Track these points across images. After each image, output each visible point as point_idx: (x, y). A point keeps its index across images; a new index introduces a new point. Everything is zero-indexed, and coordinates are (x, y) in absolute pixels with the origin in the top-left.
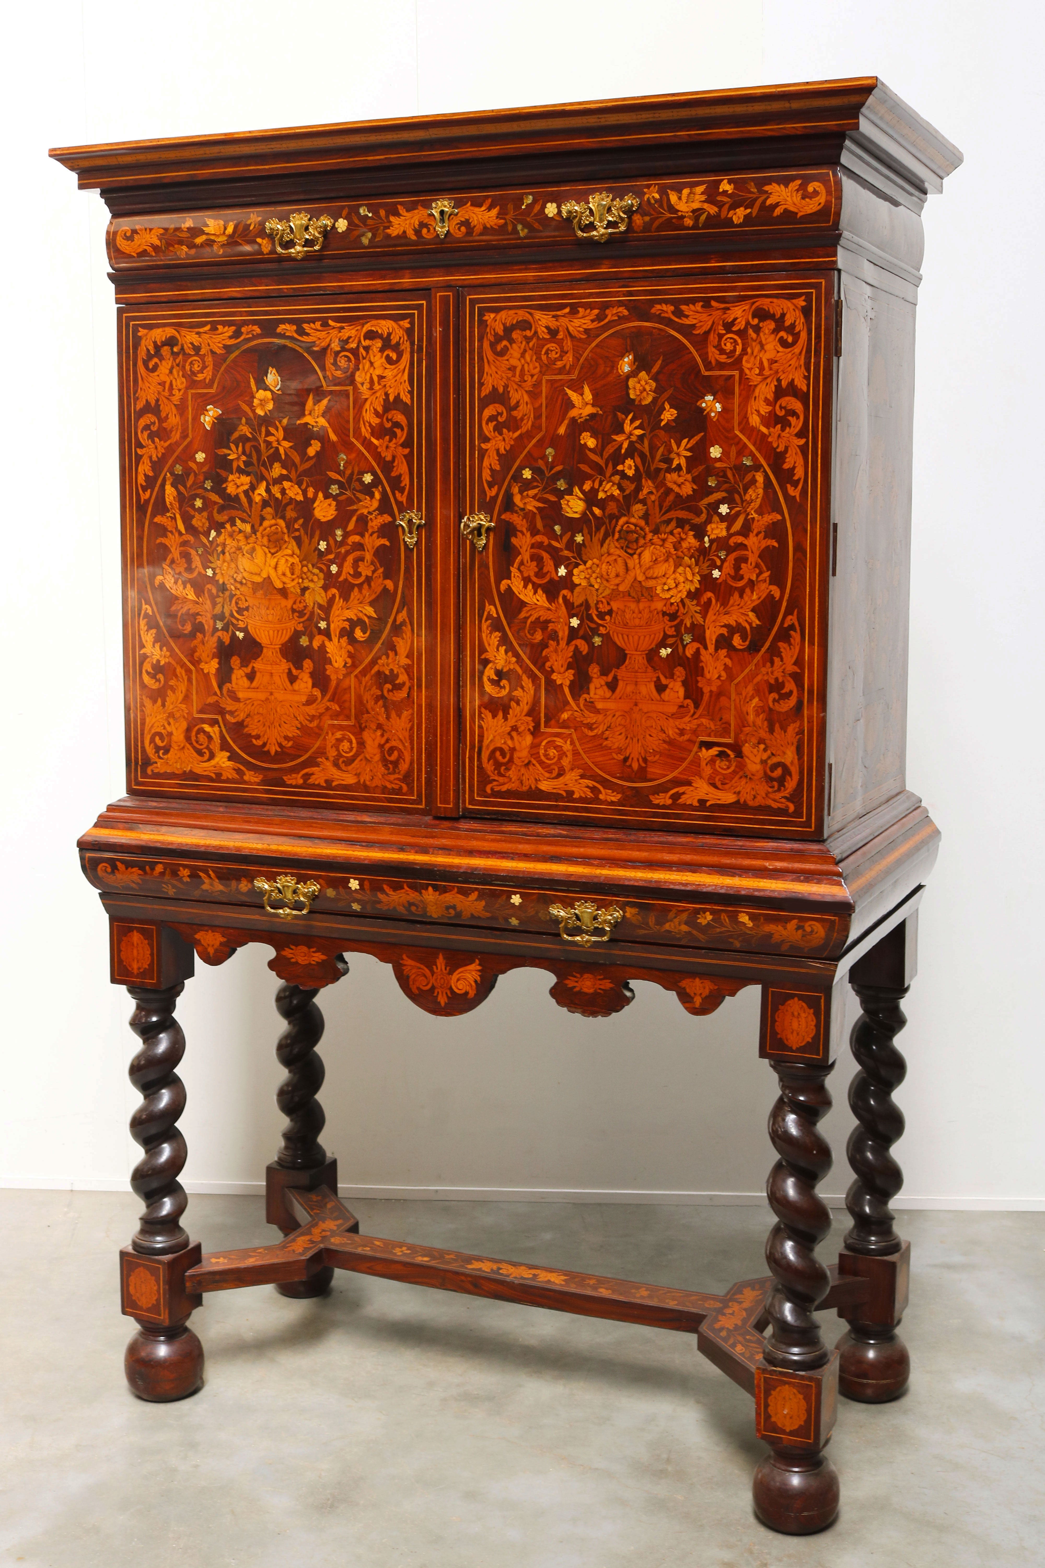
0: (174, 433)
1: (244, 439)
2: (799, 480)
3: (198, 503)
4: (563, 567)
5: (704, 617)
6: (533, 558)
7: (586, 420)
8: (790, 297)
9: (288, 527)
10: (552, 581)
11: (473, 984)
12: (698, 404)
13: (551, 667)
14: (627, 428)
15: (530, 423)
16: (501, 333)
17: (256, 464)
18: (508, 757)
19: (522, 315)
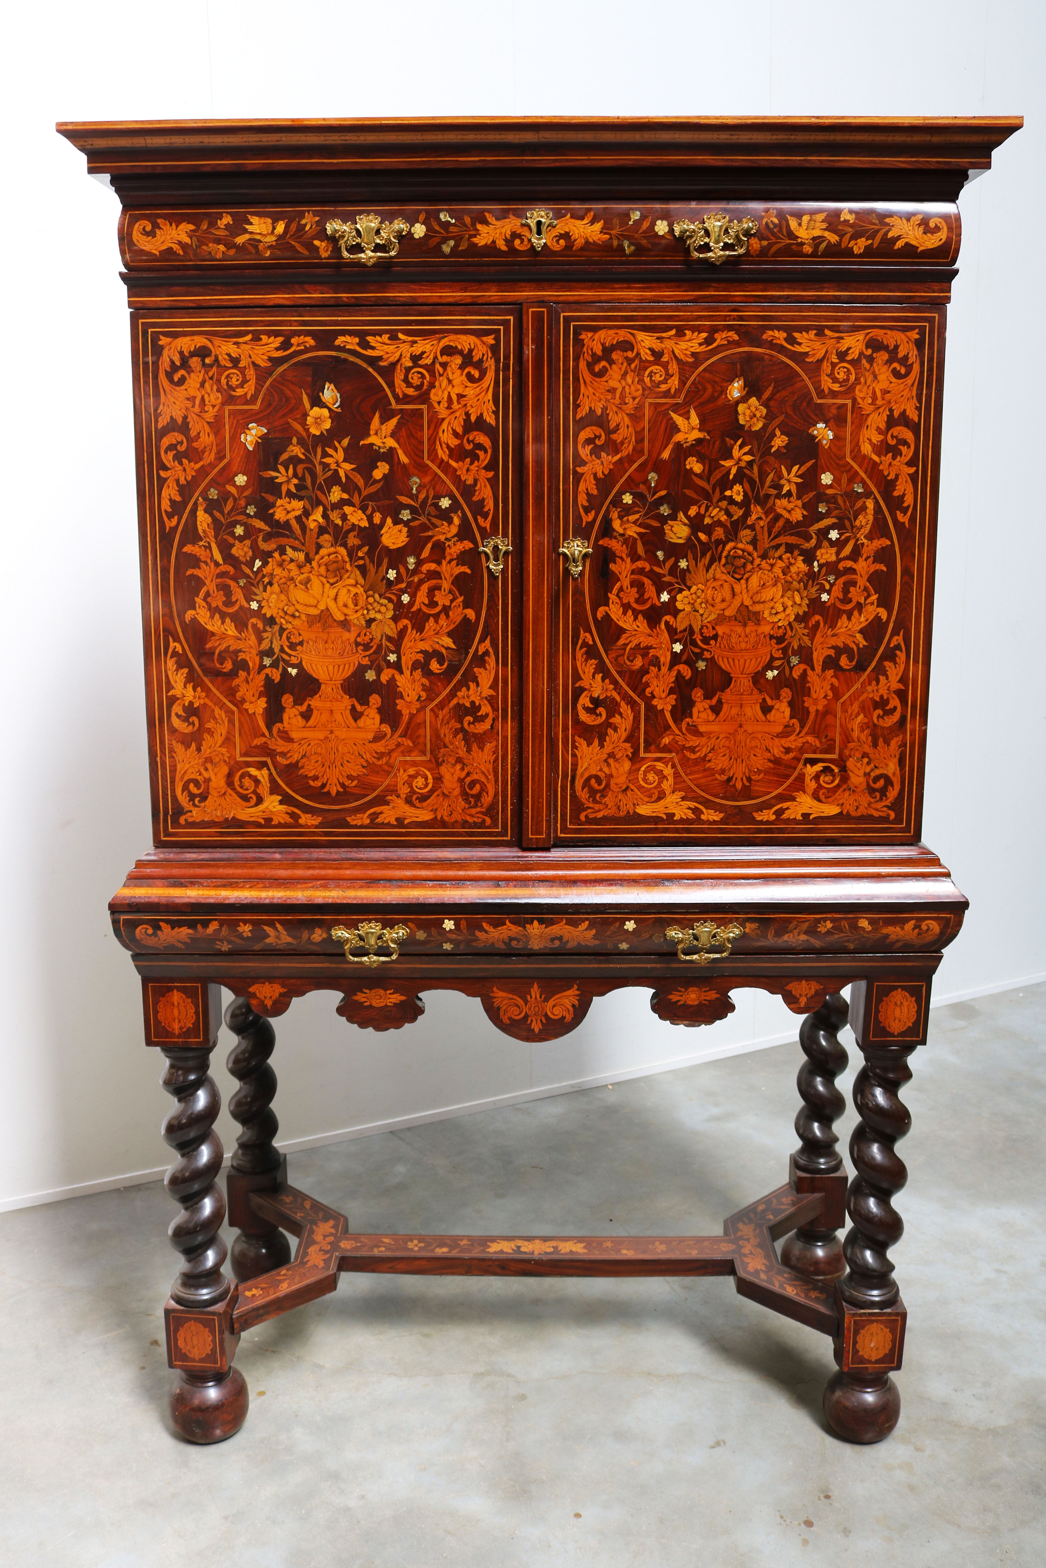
0: (207, 454)
1: (294, 460)
2: (909, 507)
3: (239, 530)
4: (665, 593)
5: (812, 640)
6: (633, 584)
7: (692, 445)
8: (905, 329)
9: (350, 555)
10: (653, 606)
11: (571, 1009)
12: (810, 431)
13: (652, 693)
14: (736, 453)
15: (631, 447)
16: (599, 353)
17: (311, 488)
18: (604, 783)
19: (623, 335)
